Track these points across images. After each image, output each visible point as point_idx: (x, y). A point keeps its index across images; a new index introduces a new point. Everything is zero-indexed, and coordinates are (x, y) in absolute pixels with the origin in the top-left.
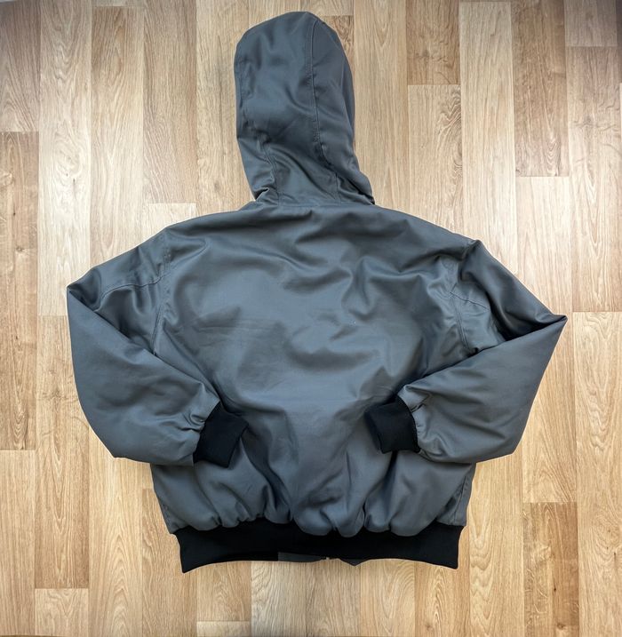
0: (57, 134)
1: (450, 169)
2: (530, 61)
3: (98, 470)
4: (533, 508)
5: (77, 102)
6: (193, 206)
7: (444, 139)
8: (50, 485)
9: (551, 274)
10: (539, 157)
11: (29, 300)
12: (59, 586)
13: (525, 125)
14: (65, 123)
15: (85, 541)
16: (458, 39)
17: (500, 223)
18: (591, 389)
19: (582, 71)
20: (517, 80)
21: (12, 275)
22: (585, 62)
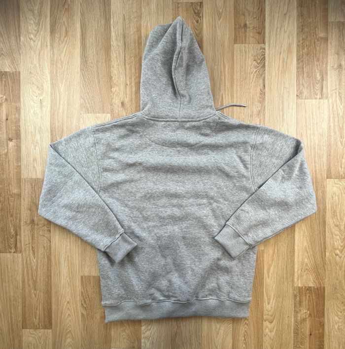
0: (30, 73)
1: (258, 95)
2: (306, 30)
3: (56, 265)
4: (300, 289)
5: (42, 53)
6: (109, 115)
7: (255, 77)
8: (30, 273)
9: (315, 157)
10: (310, 88)
11: (16, 169)
12: (36, 328)
13: (303, 68)
14: (35, 66)
15: (49, 304)
16: (265, 17)
17: (286, 127)
18: (336, 223)
19: (337, 36)
20: (299, 41)
21: (6, 154)
22: (339, 31)
